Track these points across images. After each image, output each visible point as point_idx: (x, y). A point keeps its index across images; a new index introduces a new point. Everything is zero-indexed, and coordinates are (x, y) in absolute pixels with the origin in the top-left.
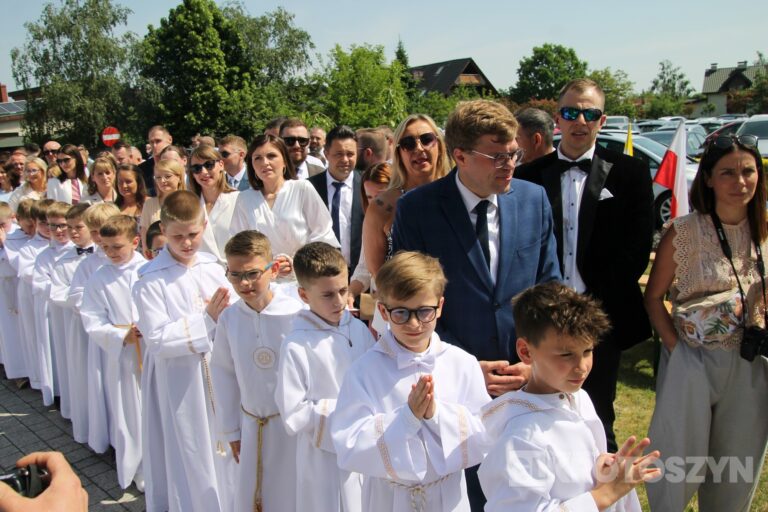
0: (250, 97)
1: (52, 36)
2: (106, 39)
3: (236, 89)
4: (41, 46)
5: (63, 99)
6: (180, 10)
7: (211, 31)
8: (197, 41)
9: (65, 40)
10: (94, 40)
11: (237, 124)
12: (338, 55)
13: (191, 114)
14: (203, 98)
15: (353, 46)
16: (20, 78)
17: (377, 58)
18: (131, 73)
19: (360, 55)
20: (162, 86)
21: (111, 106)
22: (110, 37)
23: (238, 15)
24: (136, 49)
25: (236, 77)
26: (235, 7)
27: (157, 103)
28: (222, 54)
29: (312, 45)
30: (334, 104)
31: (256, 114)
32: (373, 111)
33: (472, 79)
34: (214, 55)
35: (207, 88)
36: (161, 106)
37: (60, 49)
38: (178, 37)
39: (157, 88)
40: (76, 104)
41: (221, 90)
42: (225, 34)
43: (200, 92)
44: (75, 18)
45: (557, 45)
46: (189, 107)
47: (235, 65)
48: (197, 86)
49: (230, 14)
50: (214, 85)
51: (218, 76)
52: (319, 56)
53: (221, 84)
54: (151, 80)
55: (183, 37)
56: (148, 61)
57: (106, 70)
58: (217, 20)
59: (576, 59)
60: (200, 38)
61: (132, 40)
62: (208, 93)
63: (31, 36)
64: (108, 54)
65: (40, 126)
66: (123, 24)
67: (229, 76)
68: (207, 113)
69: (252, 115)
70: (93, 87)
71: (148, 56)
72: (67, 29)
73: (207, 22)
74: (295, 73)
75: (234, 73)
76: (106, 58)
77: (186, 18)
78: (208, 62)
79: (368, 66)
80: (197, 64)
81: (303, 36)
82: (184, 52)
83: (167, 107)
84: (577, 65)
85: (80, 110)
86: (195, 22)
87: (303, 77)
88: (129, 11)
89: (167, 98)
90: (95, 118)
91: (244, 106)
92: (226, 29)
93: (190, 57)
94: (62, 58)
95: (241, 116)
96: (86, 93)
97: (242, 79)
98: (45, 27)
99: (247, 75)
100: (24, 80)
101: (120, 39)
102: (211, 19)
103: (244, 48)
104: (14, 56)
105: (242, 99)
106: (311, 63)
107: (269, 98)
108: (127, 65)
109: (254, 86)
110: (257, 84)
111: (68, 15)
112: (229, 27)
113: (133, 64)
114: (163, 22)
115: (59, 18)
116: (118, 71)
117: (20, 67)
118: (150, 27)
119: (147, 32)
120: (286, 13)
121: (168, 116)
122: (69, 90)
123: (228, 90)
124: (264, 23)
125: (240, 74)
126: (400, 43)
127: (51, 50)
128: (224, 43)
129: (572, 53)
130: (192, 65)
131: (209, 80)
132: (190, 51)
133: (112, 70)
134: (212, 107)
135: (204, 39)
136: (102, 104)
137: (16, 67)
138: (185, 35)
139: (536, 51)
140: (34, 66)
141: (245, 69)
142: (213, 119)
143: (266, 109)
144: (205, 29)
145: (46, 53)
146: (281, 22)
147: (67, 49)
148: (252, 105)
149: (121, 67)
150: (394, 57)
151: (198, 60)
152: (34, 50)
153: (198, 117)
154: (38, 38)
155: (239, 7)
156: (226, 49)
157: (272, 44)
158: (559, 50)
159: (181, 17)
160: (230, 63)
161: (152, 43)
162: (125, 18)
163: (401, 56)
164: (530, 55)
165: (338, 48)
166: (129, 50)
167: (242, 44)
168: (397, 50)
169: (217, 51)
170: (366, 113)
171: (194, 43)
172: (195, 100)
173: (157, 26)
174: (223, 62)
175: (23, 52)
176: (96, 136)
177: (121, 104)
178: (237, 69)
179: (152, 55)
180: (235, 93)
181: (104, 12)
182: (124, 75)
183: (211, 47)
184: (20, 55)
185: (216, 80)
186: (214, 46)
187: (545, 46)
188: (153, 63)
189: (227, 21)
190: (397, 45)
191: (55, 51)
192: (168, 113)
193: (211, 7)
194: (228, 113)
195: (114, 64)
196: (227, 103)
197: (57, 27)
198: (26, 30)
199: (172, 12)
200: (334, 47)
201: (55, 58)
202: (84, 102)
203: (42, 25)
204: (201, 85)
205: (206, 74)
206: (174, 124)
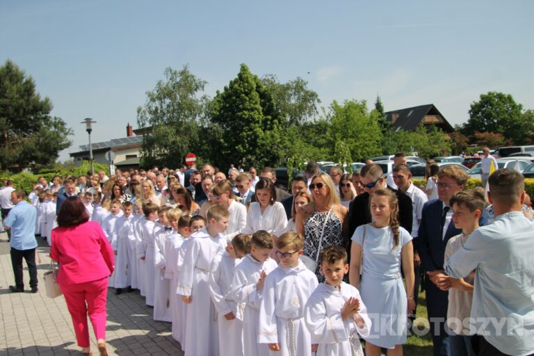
0: (277, 135)
1: (160, 99)
2: (191, 100)
3: (269, 130)
4: (154, 104)
5: (164, 136)
6: (236, 81)
7: (255, 94)
8: (246, 100)
9: (168, 101)
10: (184, 100)
11: (268, 152)
12: (335, 107)
13: (240, 146)
14: (248, 135)
15: (346, 101)
16: (141, 124)
17: (362, 108)
18: (205, 120)
19: (351, 107)
20: (223, 128)
21: (192, 140)
22: (194, 98)
23: (272, 83)
24: (209, 105)
25: (269, 122)
26: (270, 78)
27: (219, 139)
28: (261, 108)
29: (319, 101)
30: (332, 139)
31: (281, 146)
32: (358, 144)
33: (434, 119)
34: (256, 109)
35: (251, 130)
36: (222, 140)
37: (165, 106)
38: (234, 98)
39: (220, 129)
40: (171, 139)
41: (259, 131)
42: (263, 95)
43: (246, 132)
44: (174, 88)
45: (499, 92)
46: (240, 141)
47: (269, 115)
48: (245, 128)
49: (267, 83)
50: (254, 128)
51: (258, 122)
52: (323, 108)
53: (260, 127)
54: (217, 124)
55: (237, 98)
56: (215, 113)
57: (190, 118)
58: (258, 87)
59: (514, 102)
60: (247, 98)
61: (207, 100)
62: (251, 133)
63: (149, 99)
64: (192, 108)
65: (150, 151)
66: (201, 91)
67: (265, 122)
68: (250, 145)
69: (278, 146)
70: (182, 129)
71: (215, 109)
72: (169, 94)
73: (252, 88)
74: (308, 119)
75: (267, 120)
76: (191, 111)
77: (239, 86)
78: (252, 113)
79: (355, 114)
80: (245, 115)
81: (313, 95)
82: (237, 107)
83: (225, 141)
84: (514, 107)
85: (174, 143)
86: (244, 89)
87: (313, 122)
88: (206, 82)
89: (226, 136)
90: (182, 148)
91: (274, 141)
92: (264, 92)
93: (241, 110)
94: (165, 111)
95: (271, 147)
96: (178, 132)
97: (272, 123)
98: (157, 94)
99: (276, 121)
100: (143, 125)
101: (200, 100)
102: (255, 86)
103: (275, 104)
104: (139, 111)
105: (272, 136)
106: (318, 113)
107: (289, 135)
108: (203, 115)
109: (280, 128)
110: (282, 127)
111: (170, 86)
112: (266, 91)
113: (207, 114)
114: (226, 89)
115: (165, 89)
116: (197, 119)
117: (142, 117)
118: (218, 92)
119: (216, 95)
120: (302, 81)
121: (226, 147)
122: (168, 131)
123: (264, 130)
124: (287, 87)
125: (271, 121)
126: (378, 98)
127: (159, 107)
128: (263, 101)
129: (510, 98)
130: (242, 115)
131: (252, 124)
132: (241, 106)
133: (194, 119)
134: (253, 142)
135: (250, 99)
136: (186, 139)
137: (139, 117)
138: (238, 97)
139: (483, 97)
140: (149, 116)
141: (275, 117)
142: (254, 149)
143: (288, 143)
144: (250, 92)
145: (157, 109)
146: (299, 86)
147: (168, 106)
148: (279, 140)
149: (199, 116)
150: (374, 107)
151: (245, 112)
152: (150, 107)
153: (244, 147)
154: (153, 100)
155: (273, 78)
156: (263, 105)
157: (293, 101)
158: (500, 96)
159: (236, 86)
160: (266, 113)
161: (218, 101)
162: (203, 87)
163: (379, 107)
164: (478, 100)
165: (335, 102)
166: (204, 106)
167: (274, 102)
168: (376, 102)
169: (258, 106)
170: (353, 145)
171: (243, 101)
172: (243, 137)
173: (222, 91)
174: (261, 113)
175: (144, 109)
176: (182, 159)
177: (198, 139)
178: (270, 117)
179: (218, 108)
180: (268, 132)
181: (191, 84)
182: (201, 120)
183: (254, 104)
184: (142, 111)
185: (257, 124)
186: (256, 103)
187: (490, 94)
188: (218, 113)
189: (264, 87)
190: (376, 99)
191: (162, 107)
192: (226, 145)
193: (255, 78)
194: (263, 145)
195: (195, 116)
196: (263, 139)
197: (164, 93)
198: (147, 96)
199: (231, 82)
200: (332, 102)
201: (161, 111)
202: (176, 138)
203: (155, 92)
204: (247, 127)
205: (250, 121)
206: (229, 152)
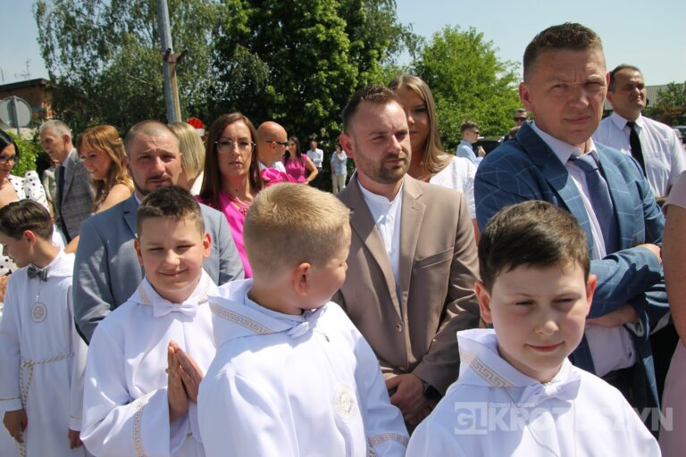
14: (330, 78)
25: (358, 56)
28: (343, 24)
36: (270, 89)
41: (352, 70)
43: (325, 72)
46: (314, 91)
48: (320, 63)
50: (341, 63)
62: (335, 73)
75: (358, 49)
78: (331, 31)
80: (320, 32)
97: (366, 57)
125: (362, 53)
130: (314, 35)
131: (336, 55)
151: (320, 28)
153: (325, 104)
172: (319, 83)
185: (343, 56)
192: (282, 99)
204: (325, 61)
205: (330, 46)
206: (284, 115)
